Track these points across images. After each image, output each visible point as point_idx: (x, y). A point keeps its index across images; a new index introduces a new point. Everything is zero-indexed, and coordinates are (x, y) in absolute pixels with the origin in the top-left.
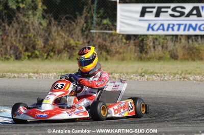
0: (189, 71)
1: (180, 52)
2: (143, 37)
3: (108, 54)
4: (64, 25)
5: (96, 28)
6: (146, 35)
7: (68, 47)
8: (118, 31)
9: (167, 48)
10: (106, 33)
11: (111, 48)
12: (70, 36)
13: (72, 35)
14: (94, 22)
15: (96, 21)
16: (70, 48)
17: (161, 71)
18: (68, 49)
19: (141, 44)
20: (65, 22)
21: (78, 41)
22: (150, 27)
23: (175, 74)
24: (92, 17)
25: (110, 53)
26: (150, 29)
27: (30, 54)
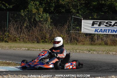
1: (109, 42)
4: (59, 29)
5: (72, 30)
8: (82, 32)
9: (103, 40)
10: (77, 32)
12: (61, 33)
19: (92, 38)
20: (59, 27)
21: (64, 35)
22: (96, 31)
24: (71, 25)
27: (43, 41)
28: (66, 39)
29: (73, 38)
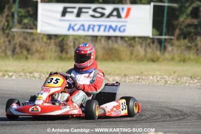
3: (29, 53)
5: (17, 26)
6: (66, 36)
10: (28, 33)
11: (31, 48)
14: (15, 21)
26: (71, 30)
28: (3, 48)
29: (17, 46)
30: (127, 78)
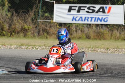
0: (97, 46)
1: (92, 35)
2: (69, 25)
3: (48, 35)
4: (21, 16)
5: (41, 18)
6: (71, 24)
7: (24, 29)
8: (54, 21)
9: (84, 32)
10: (47, 22)
11: (49, 31)
12: (25, 23)
13: (26, 22)
14: (40, 15)
15: (41, 14)
16: (25, 30)
17: (80, 46)
18: (23, 31)
19: (68, 29)
20: (22, 14)
21: (30, 26)
22: (74, 19)
23: (89, 48)
24: (38, 12)
25: (49, 34)
26: (74, 20)
28: (32, 31)
29: (41, 30)
30: (109, 50)
